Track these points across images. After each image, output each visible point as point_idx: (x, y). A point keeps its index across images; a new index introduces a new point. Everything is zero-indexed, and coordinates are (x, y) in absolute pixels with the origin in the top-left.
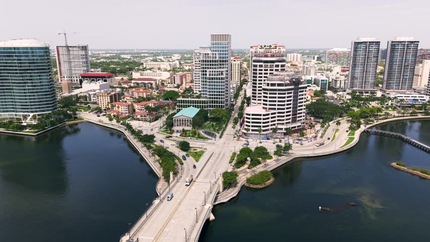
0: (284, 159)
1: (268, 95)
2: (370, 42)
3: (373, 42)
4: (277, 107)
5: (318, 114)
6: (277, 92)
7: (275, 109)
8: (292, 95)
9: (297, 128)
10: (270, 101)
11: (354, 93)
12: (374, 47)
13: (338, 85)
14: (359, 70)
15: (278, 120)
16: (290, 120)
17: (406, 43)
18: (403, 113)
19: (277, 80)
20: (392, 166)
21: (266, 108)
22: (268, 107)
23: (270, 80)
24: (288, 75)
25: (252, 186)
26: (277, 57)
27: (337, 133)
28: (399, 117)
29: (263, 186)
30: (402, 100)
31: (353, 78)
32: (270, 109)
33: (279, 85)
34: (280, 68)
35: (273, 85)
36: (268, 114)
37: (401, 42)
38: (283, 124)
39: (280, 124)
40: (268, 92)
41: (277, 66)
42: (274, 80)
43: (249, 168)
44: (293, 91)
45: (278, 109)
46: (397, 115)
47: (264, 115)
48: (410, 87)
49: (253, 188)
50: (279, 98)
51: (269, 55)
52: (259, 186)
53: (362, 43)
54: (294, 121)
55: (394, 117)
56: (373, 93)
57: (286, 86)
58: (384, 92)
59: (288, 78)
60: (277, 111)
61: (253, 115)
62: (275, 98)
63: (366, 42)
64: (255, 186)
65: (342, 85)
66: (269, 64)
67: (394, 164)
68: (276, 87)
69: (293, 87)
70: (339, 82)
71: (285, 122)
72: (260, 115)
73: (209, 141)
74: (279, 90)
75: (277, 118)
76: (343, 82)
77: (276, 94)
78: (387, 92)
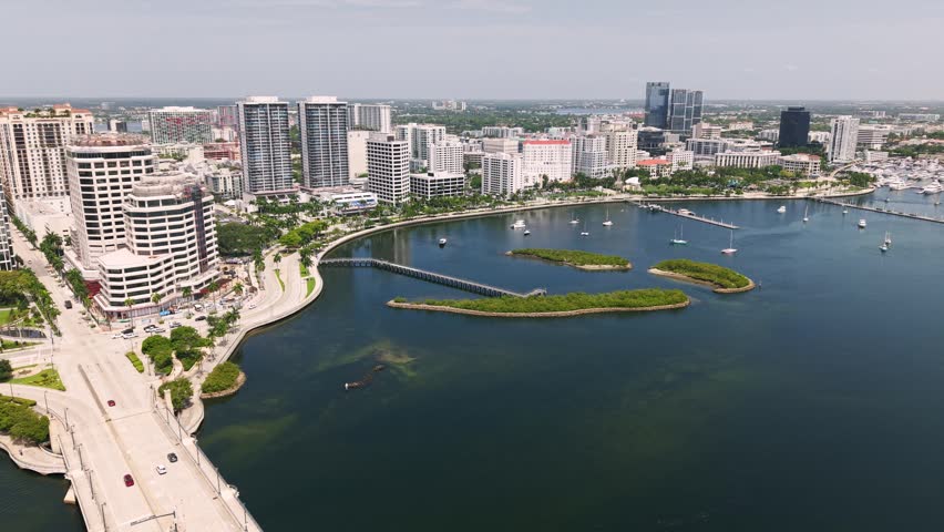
0: (233, 339)
1: (148, 226)
2: (270, 105)
3: (276, 105)
4: (169, 247)
5: (227, 249)
6: (166, 217)
7: (166, 251)
8: (193, 218)
9: (205, 286)
10: (153, 237)
11: (261, 198)
12: (279, 115)
13: (221, 187)
14: (261, 156)
15: (178, 272)
16: (198, 269)
17: (328, 108)
18: (357, 226)
19: (159, 194)
20: (390, 307)
21: (148, 253)
22: (151, 249)
23: (146, 195)
24: (178, 182)
25: (216, 395)
26: (131, 144)
27: (282, 277)
28: (352, 232)
29: (236, 389)
30: (346, 205)
31: (253, 172)
32: (156, 252)
33: (166, 202)
34: (143, 167)
35: (152, 204)
36: (158, 265)
37: (320, 105)
38: (187, 278)
39: (182, 278)
40: (148, 219)
41: (137, 163)
42: (154, 195)
43: (186, 370)
44: (193, 212)
45: (174, 250)
46: (348, 230)
47: (152, 267)
48: (346, 181)
49: (220, 398)
50: (171, 227)
51: (114, 141)
52: (230, 391)
53: (257, 106)
54: (204, 267)
55: (346, 234)
56: (293, 196)
57: (179, 202)
58: (310, 192)
59: (180, 187)
60: (171, 255)
61: (127, 271)
62: (164, 228)
63: (264, 105)
64: (223, 393)
65: (230, 187)
66: (118, 160)
67: (392, 303)
68: (161, 208)
69: (192, 203)
70: (221, 182)
71: (191, 272)
72: (145, 268)
73: (37, 348)
74: (169, 213)
75: (175, 269)
76: (229, 182)
77: (163, 221)
78: (315, 193)
